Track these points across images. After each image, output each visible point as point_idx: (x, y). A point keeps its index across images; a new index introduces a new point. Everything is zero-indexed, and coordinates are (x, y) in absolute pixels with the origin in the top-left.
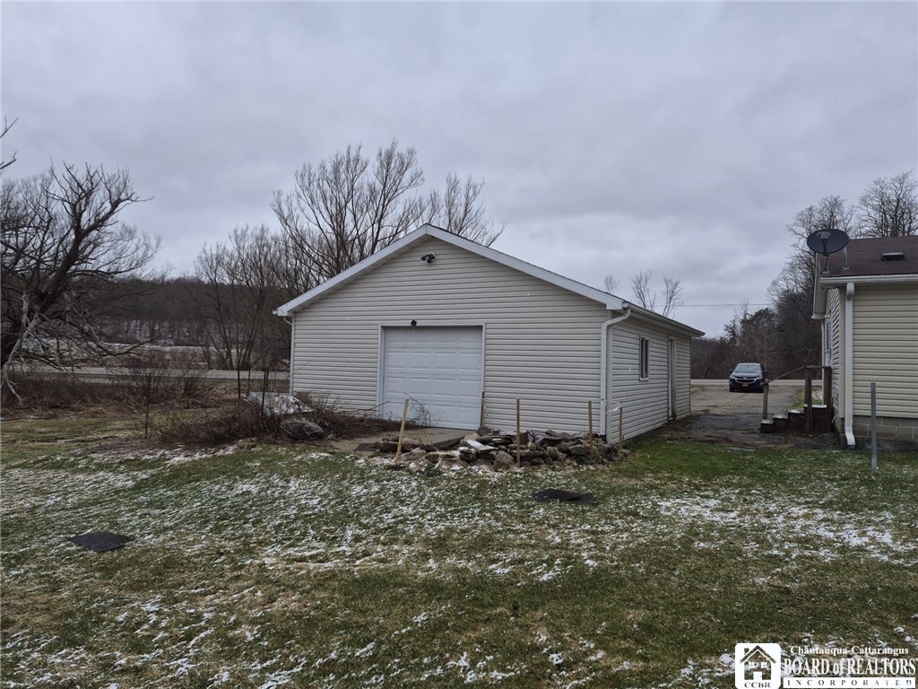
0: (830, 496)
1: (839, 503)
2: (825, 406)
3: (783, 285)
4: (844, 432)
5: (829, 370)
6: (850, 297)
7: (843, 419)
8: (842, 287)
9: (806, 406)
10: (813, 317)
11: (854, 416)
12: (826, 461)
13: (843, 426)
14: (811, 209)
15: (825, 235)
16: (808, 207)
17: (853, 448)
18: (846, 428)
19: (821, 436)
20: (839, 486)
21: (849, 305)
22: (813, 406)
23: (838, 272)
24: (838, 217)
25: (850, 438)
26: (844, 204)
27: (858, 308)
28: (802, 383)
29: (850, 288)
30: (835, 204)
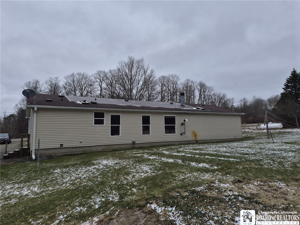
0: (22, 178)
1: (24, 180)
2: (27, 147)
3: (20, 106)
4: (32, 155)
5: (29, 135)
6: (35, 112)
7: (32, 151)
8: (33, 108)
9: (21, 148)
10: (26, 117)
11: (35, 150)
12: (24, 166)
13: (32, 153)
14: (29, 82)
15: (28, 91)
16: (29, 81)
17: (34, 160)
18: (33, 154)
19: (25, 157)
20: (26, 174)
21: (35, 114)
22: (23, 148)
23: (32, 104)
24: (38, 86)
25: (34, 157)
26: (40, 82)
27: (38, 115)
28: (20, 139)
29: (36, 109)
30: (37, 82)
